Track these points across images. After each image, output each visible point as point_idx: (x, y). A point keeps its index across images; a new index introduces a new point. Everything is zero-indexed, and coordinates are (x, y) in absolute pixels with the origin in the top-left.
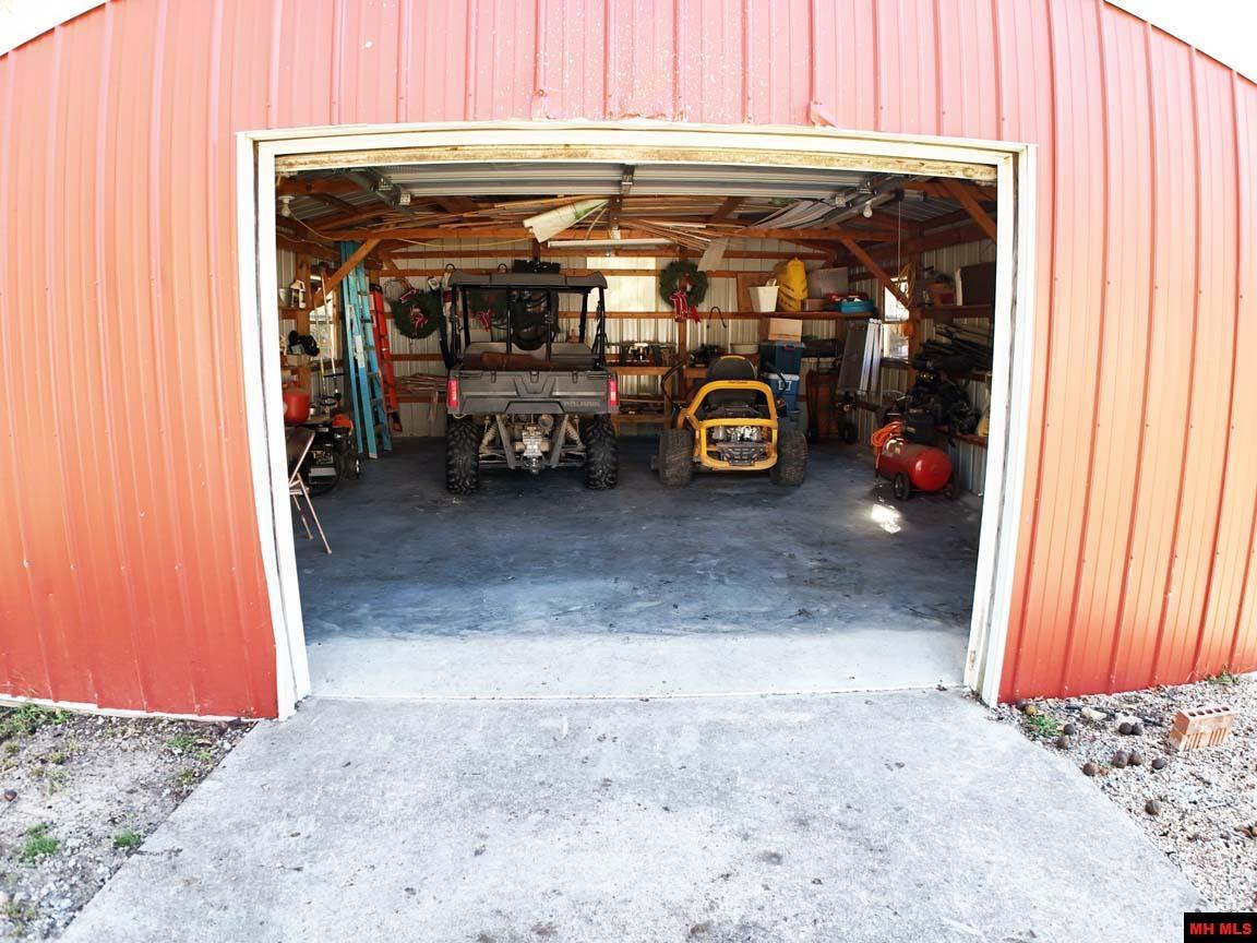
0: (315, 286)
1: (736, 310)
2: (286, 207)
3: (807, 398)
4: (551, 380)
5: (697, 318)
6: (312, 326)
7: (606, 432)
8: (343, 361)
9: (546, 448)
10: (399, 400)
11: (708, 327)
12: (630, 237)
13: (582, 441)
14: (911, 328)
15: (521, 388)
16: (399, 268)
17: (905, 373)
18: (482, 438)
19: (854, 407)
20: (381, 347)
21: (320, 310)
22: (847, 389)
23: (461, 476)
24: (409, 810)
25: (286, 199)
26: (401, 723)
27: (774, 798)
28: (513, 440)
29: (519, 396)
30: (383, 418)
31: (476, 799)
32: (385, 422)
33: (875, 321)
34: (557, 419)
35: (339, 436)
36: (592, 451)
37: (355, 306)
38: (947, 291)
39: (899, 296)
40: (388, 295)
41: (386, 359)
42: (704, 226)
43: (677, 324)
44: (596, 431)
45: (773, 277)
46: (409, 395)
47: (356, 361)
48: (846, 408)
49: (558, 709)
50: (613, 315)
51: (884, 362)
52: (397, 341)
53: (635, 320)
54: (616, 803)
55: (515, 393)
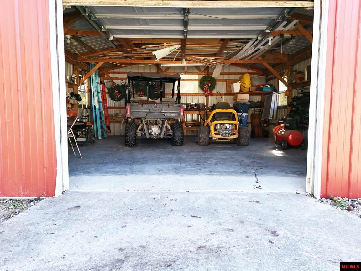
0: (80, 78)
1: (226, 93)
2: (69, 40)
3: (251, 123)
4: (161, 107)
5: (212, 95)
6: (79, 92)
7: (179, 126)
8: (90, 107)
9: (159, 131)
10: (110, 122)
11: (216, 98)
12: (189, 63)
13: (172, 130)
14: (288, 93)
15: (151, 109)
16: (111, 77)
17: (286, 110)
18: (138, 128)
19: (268, 125)
20: (104, 104)
21: (83, 86)
22: (266, 118)
23: (130, 139)
24: (100, 217)
25: (69, 37)
26: (101, 196)
27: (231, 215)
28: (148, 129)
29: (150, 112)
30: (104, 127)
31: (125, 214)
32: (105, 128)
33: (275, 93)
34: (163, 122)
35: (88, 128)
36: (175, 132)
37: (95, 87)
38: (301, 76)
39: (284, 82)
40: (107, 86)
41: (106, 108)
42: (214, 58)
43: (205, 98)
44: (176, 126)
45: (239, 80)
46: (114, 120)
47: (95, 107)
48: (265, 125)
49: (157, 193)
50: (183, 94)
51: (279, 108)
52: (110, 102)
53: (191, 96)
54: (174, 215)
55: (149, 111)
